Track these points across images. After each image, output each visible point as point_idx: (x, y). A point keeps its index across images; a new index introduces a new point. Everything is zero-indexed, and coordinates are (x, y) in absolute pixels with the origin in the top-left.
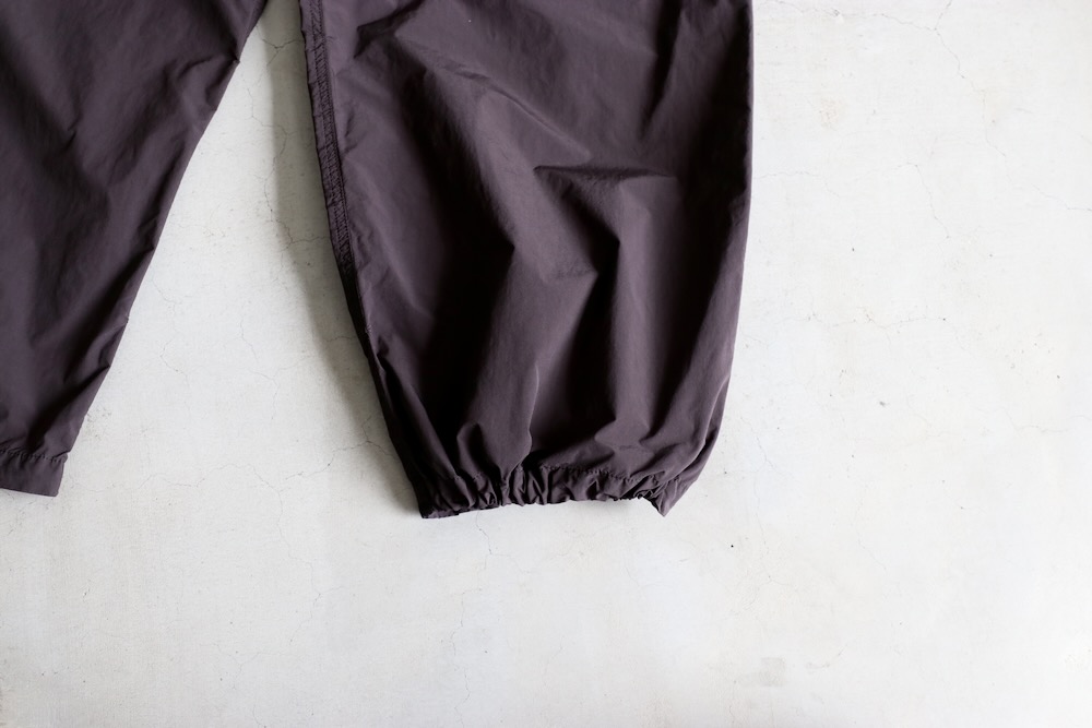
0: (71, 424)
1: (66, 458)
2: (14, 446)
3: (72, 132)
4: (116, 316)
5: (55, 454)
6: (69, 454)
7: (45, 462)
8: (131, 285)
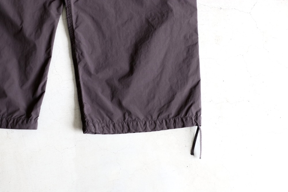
0: (38, 109)
1: (38, 119)
2: (23, 117)
3: (21, 26)
4: (44, 77)
5: (35, 118)
6: (38, 117)
7: (33, 121)
8: (47, 68)
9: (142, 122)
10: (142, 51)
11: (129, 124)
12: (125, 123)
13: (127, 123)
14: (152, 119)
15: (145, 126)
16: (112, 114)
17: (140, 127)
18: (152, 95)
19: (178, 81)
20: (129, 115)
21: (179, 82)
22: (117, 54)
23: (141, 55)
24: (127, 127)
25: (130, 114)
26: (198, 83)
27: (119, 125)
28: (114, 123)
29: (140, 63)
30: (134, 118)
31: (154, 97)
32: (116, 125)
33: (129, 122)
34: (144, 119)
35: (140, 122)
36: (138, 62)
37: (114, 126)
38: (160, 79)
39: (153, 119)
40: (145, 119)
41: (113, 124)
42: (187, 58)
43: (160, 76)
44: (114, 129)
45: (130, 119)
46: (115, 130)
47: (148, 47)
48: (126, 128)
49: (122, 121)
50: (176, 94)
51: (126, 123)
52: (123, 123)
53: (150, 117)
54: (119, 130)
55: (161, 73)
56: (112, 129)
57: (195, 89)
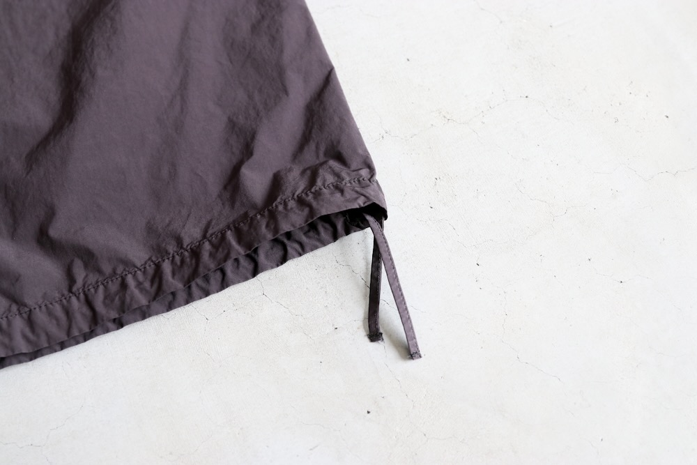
9: (145, 273)
10: (95, 38)
11: (90, 297)
12: (74, 299)
13: (82, 296)
14: (182, 247)
15: (157, 280)
16: (17, 279)
17: (136, 292)
18: (165, 172)
19: (250, 97)
20: (86, 266)
21: (257, 97)
22: (12, 80)
23: (93, 52)
24: (86, 310)
25: (88, 257)
26: (329, 78)
27: (50, 313)
28: (27, 309)
29: (93, 75)
30: (107, 269)
31: (173, 174)
32: (41, 317)
33: (92, 290)
34: (150, 259)
35: (135, 276)
36: (86, 76)
37: (30, 322)
38: (182, 109)
39: (185, 246)
40: (154, 259)
41: (25, 316)
42: (263, 17)
43: (178, 98)
44: (30, 335)
45: (93, 278)
46: (38, 336)
47: (112, 19)
48: (83, 314)
49: (63, 295)
50: (253, 137)
51: (78, 298)
52: (69, 301)
53: (174, 243)
54: (53, 329)
55: (183, 86)
56: (25, 337)
57: (322, 102)
